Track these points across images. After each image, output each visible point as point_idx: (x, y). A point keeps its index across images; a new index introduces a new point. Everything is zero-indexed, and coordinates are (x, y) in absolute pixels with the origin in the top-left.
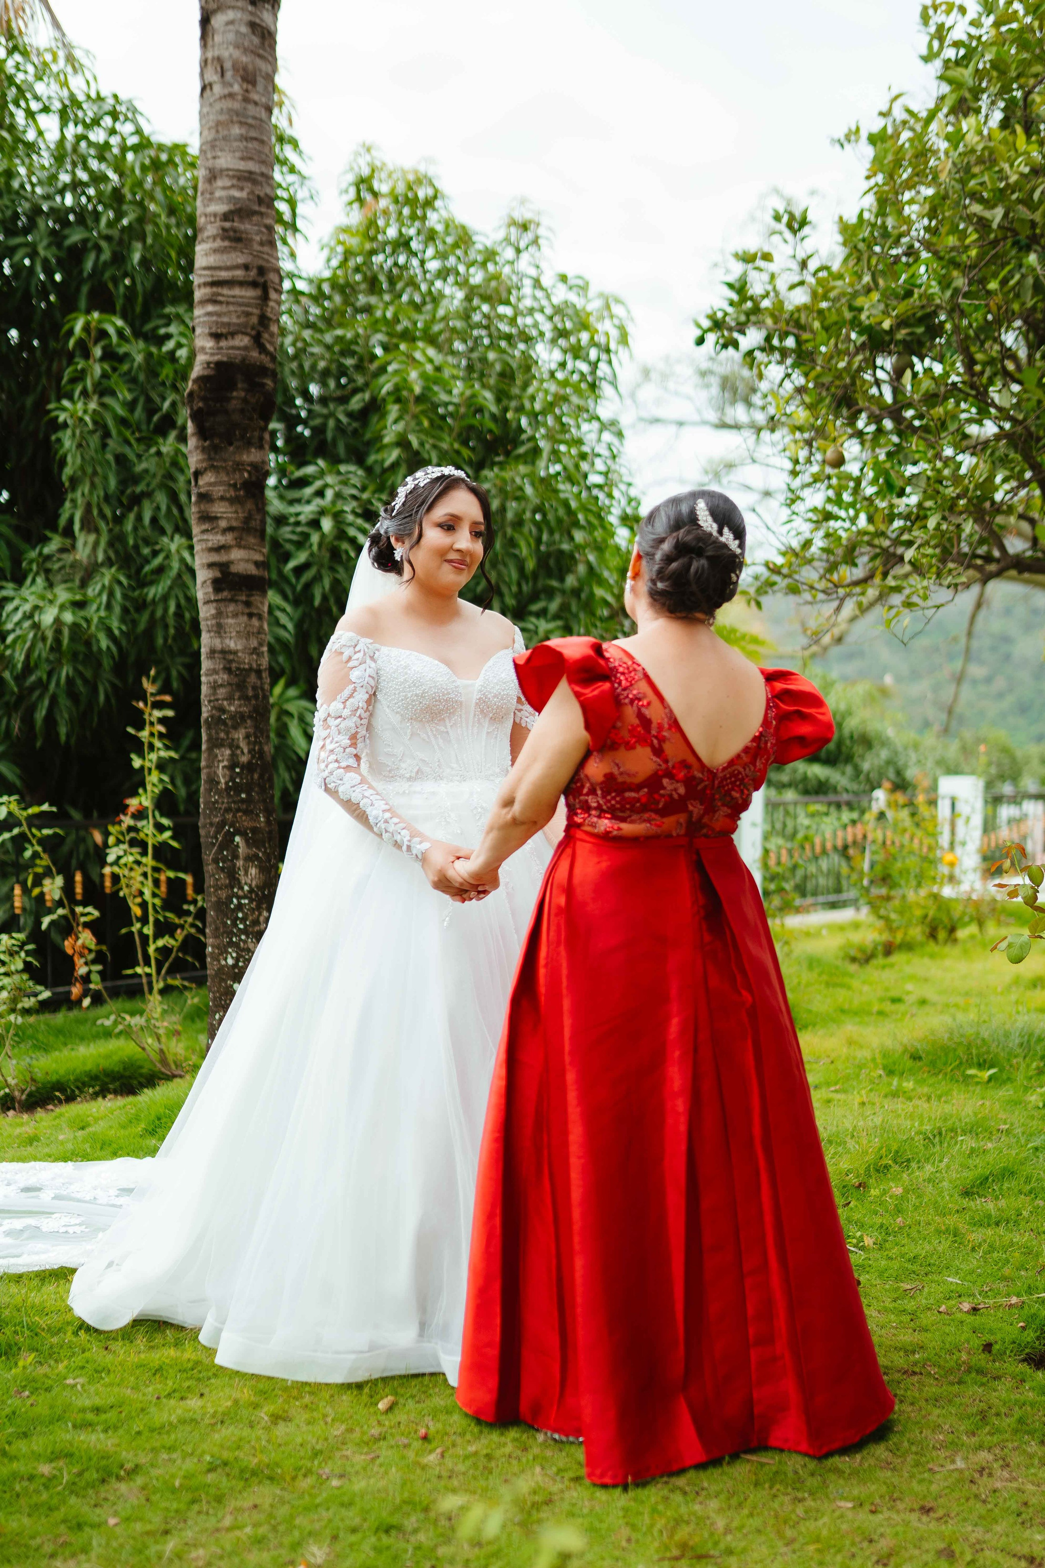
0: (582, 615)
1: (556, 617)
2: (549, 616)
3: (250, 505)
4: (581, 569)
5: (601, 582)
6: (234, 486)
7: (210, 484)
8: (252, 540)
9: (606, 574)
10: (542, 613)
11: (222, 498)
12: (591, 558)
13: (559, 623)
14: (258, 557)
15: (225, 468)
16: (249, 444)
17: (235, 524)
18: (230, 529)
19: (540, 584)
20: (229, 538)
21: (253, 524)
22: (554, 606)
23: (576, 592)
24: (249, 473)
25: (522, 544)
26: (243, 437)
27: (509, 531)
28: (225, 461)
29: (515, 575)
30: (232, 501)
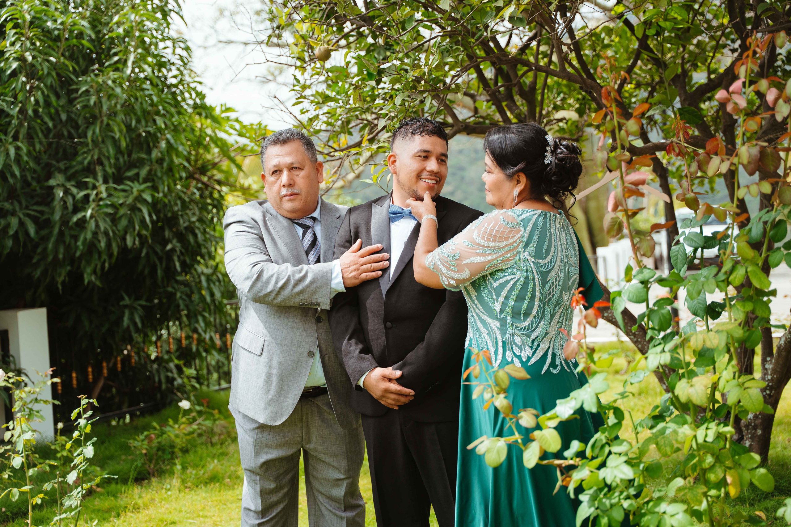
0: (165, 178)
1: (145, 181)
2: (141, 180)
4: (163, 144)
5: (178, 154)
9: (181, 148)
10: (135, 178)
12: (169, 136)
13: (149, 184)
19: (134, 156)
22: (144, 172)
23: (160, 161)
25: (116, 129)
27: (105, 119)
29: (112, 152)
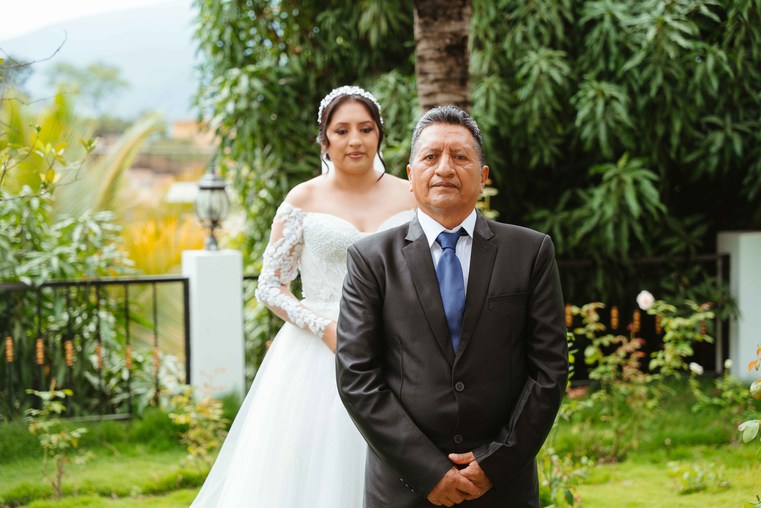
3: (451, 62)
6: (439, 50)
7: (424, 49)
8: (452, 87)
11: (431, 59)
14: (459, 99)
15: (432, 38)
16: (449, 18)
17: (440, 76)
18: (436, 81)
20: (435, 87)
21: (453, 75)
24: (451, 39)
26: (444, 14)
28: (432, 32)
30: (438, 60)
